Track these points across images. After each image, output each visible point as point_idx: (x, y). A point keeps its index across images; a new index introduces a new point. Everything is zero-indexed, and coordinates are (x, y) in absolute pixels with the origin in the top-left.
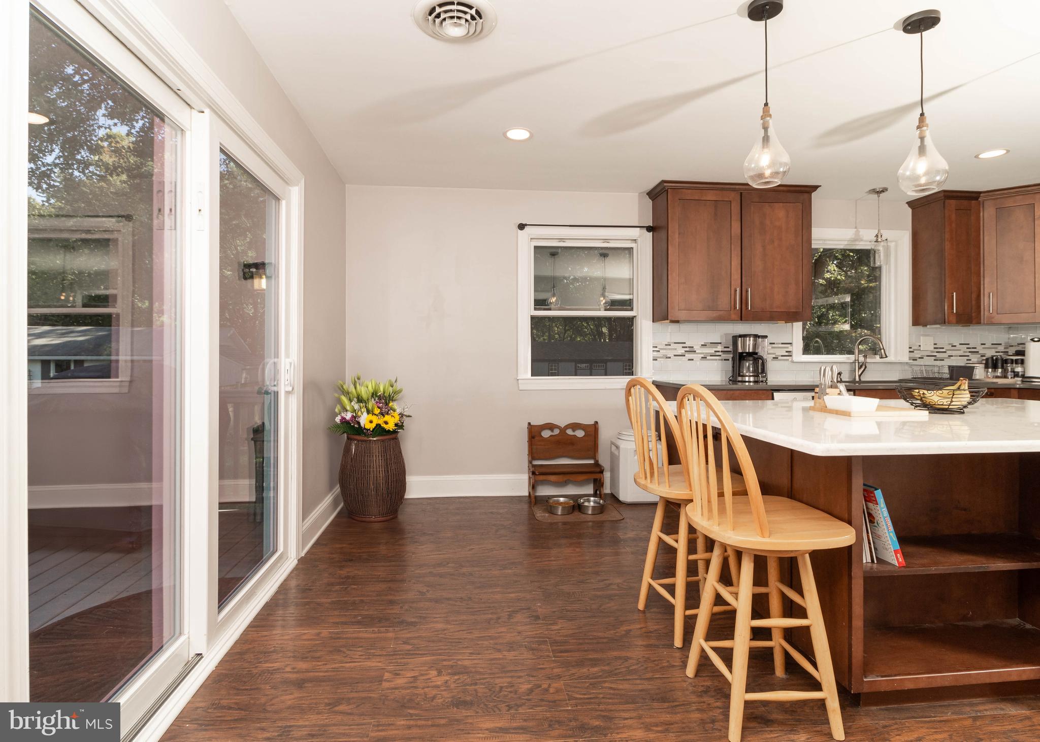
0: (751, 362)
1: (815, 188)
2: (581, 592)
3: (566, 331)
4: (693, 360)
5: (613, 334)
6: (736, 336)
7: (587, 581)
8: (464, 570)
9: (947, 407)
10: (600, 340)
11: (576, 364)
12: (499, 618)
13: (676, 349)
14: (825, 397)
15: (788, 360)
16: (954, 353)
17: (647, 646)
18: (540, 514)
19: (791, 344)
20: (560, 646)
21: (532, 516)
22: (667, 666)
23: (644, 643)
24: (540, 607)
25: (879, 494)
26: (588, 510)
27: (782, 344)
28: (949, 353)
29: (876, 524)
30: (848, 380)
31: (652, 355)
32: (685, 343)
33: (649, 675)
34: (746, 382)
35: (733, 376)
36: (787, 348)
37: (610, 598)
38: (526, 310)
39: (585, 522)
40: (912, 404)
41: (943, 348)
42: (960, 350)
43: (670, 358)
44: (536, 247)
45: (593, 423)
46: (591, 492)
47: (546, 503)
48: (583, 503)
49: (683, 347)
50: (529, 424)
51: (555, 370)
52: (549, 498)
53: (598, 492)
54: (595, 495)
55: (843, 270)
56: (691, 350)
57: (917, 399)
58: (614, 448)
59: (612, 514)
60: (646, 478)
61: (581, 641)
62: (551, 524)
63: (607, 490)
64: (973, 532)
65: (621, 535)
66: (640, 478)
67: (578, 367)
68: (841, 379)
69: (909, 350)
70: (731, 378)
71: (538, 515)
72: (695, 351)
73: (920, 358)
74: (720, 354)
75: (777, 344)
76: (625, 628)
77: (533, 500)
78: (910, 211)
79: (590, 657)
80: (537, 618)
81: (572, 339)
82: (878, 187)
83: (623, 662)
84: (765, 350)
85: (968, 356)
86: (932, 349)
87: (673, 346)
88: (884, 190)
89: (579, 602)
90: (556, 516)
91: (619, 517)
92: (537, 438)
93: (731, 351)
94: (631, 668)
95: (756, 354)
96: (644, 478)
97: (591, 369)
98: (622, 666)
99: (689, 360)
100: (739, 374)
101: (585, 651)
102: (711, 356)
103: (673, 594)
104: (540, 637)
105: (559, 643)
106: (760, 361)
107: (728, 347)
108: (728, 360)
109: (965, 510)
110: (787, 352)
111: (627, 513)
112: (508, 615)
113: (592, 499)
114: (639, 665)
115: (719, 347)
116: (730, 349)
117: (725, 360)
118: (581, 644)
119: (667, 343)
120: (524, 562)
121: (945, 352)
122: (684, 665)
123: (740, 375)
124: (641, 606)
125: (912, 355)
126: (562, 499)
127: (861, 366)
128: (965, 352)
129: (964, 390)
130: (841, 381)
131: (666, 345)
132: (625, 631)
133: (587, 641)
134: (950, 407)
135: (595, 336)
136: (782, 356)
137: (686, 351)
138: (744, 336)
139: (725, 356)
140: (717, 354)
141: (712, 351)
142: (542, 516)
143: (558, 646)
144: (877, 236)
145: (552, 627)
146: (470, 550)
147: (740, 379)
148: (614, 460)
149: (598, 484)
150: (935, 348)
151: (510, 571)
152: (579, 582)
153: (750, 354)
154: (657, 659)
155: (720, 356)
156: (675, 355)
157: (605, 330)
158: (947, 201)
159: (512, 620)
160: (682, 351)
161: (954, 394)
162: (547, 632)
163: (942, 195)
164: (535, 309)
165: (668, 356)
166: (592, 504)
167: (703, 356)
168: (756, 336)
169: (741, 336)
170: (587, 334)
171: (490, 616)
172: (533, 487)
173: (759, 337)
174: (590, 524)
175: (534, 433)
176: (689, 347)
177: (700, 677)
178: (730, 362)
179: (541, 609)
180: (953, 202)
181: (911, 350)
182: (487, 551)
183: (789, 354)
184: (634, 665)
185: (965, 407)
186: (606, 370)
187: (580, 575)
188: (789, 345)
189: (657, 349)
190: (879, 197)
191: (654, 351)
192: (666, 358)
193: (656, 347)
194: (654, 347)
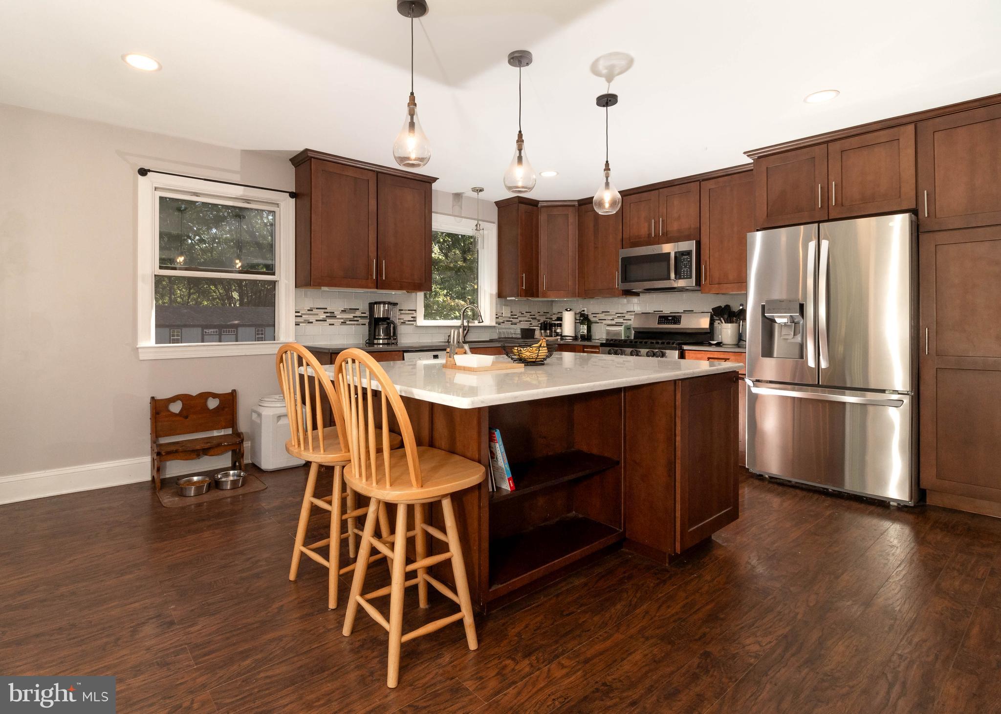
0: (385, 326)
1: (434, 179)
2: (224, 579)
3: (190, 294)
4: (333, 324)
5: (244, 299)
6: (372, 303)
7: (231, 564)
8: (63, 590)
9: (534, 360)
10: (230, 304)
11: (203, 331)
12: (118, 639)
13: (317, 314)
14: (455, 356)
15: (413, 324)
16: (522, 319)
17: (301, 618)
18: (168, 500)
19: (415, 310)
20: (204, 648)
21: (156, 504)
22: (324, 632)
23: (298, 615)
24: (174, 610)
25: (497, 434)
26: (227, 485)
27: (409, 310)
28: (520, 319)
29: (495, 459)
31: (293, 320)
32: (326, 309)
33: (305, 649)
34: (380, 344)
35: (369, 339)
36: (413, 314)
37: (257, 576)
38: (150, 269)
39: (224, 498)
40: (512, 359)
41: (516, 315)
42: (526, 317)
43: (312, 323)
44: (161, 198)
45: (231, 392)
46: (229, 464)
47: (176, 485)
48: (221, 478)
49: (324, 313)
50: (153, 398)
51: (178, 335)
52: (178, 479)
53: (237, 464)
54: (234, 468)
55: (442, 252)
56: (332, 316)
57: (515, 355)
58: (254, 416)
59: (256, 485)
60: (299, 444)
61: (228, 635)
62: (183, 508)
63: (247, 460)
64: (550, 454)
65: (264, 505)
66: (292, 446)
67: (206, 332)
69: (495, 316)
70: (367, 341)
71: (166, 501)
72: (336, 317)
73: (502, 323)
74: (358, 319)
75: (405, 310)
76: (276, 605)
77: (158, 484)
78: (496, 208)
79: (241, 649)
80: (172, 623)
81: (198, 304)
82: (478, 187)
83: (278, 644)
84: (395, 316)
85: (530, 321)
86: (510, 316)
87: (315, 311)
88: (481, 190)
89: (223, 590)
90: (189, 498)
91: (262, 487)
92: (163, 414)
93: (367, 317)
94: (287, 647)
95: (389, 319)
96: (296, 446)
97: (220, 335)
98: (277, 648)
99: (330, 325)
100: (375, 337)
101: (234, 644)
102: (350, 321)
103: (327, 557)
104: (176, 647)
105: (201, 645)
106: (392, 326)
107: (365, 313)
108: (365, 324)
109: (545, 438)
110: (412, 317)
111: (269, 482)
112: (131, 631)
113: (231, 472)
114: (295, 641)
115: (357, 313)
116: (367, 314)
117: (362, 324)
118: (228, 638)
119: (309, 309)
120: (150, 560)
121: (517, 318)
122: (341, 625)
124: (292, 576)
125: (498, 320)
126: (195, 479)
127: (465, 329)
128: (528, 318)
129: (544, 347)
130: (465, 342)
131: (308, 310)
132: (277, 608)
133: (235, 633)
134: (537, 360)
135: (224, 301)
136: (409, 321)
137: (327, 316)
138: (379, 303)
139: (361, 321)
140: (355, 319)
141: (351, 316)
142: (170, 502)
143: (200, 649)
144: (477, 225)
145: (190, 629)
146: (71, 562)
147: (376, 341)
148: (256, 428)
149: (238, 455)
150: (511, 315)
151: (131, 576)
152: (221, 568)
153: (384, 319)
154: (312, 628)
155: (358, 321)
156: (317, 321)
157: (236, 295)
158: (520, 205)
159: (137, 637)
160: (323, 316)
161: (539, 350)
162: (185, 637)
163: (516, 200)
164: (161, 268)
165: (310, 321)
166: (231, 478)
167: (342, 321)
168: (389, 303)
169: (376, 303)
170: (216, 298)
171: (105, 640)
172: (158, 468)
173: (391, 304)
174: (229, 500)
175: (158, 408)
176: (330, 313)
177: (356, 632)
178: (367, 327)
179: (174, 611)
180: (522, 206)
181: (497, 316)
182: (96, 558)
183: (414, 319)
184: (288, 643)
185: (545, 359)
186: (237, 335)
187: (222, 559)
188: (414, 312)
189: (299, 314)
190: (478, 194)
191: (296, 316)
192: (309, 323)
193: (299, 312)
194: (296, 312)
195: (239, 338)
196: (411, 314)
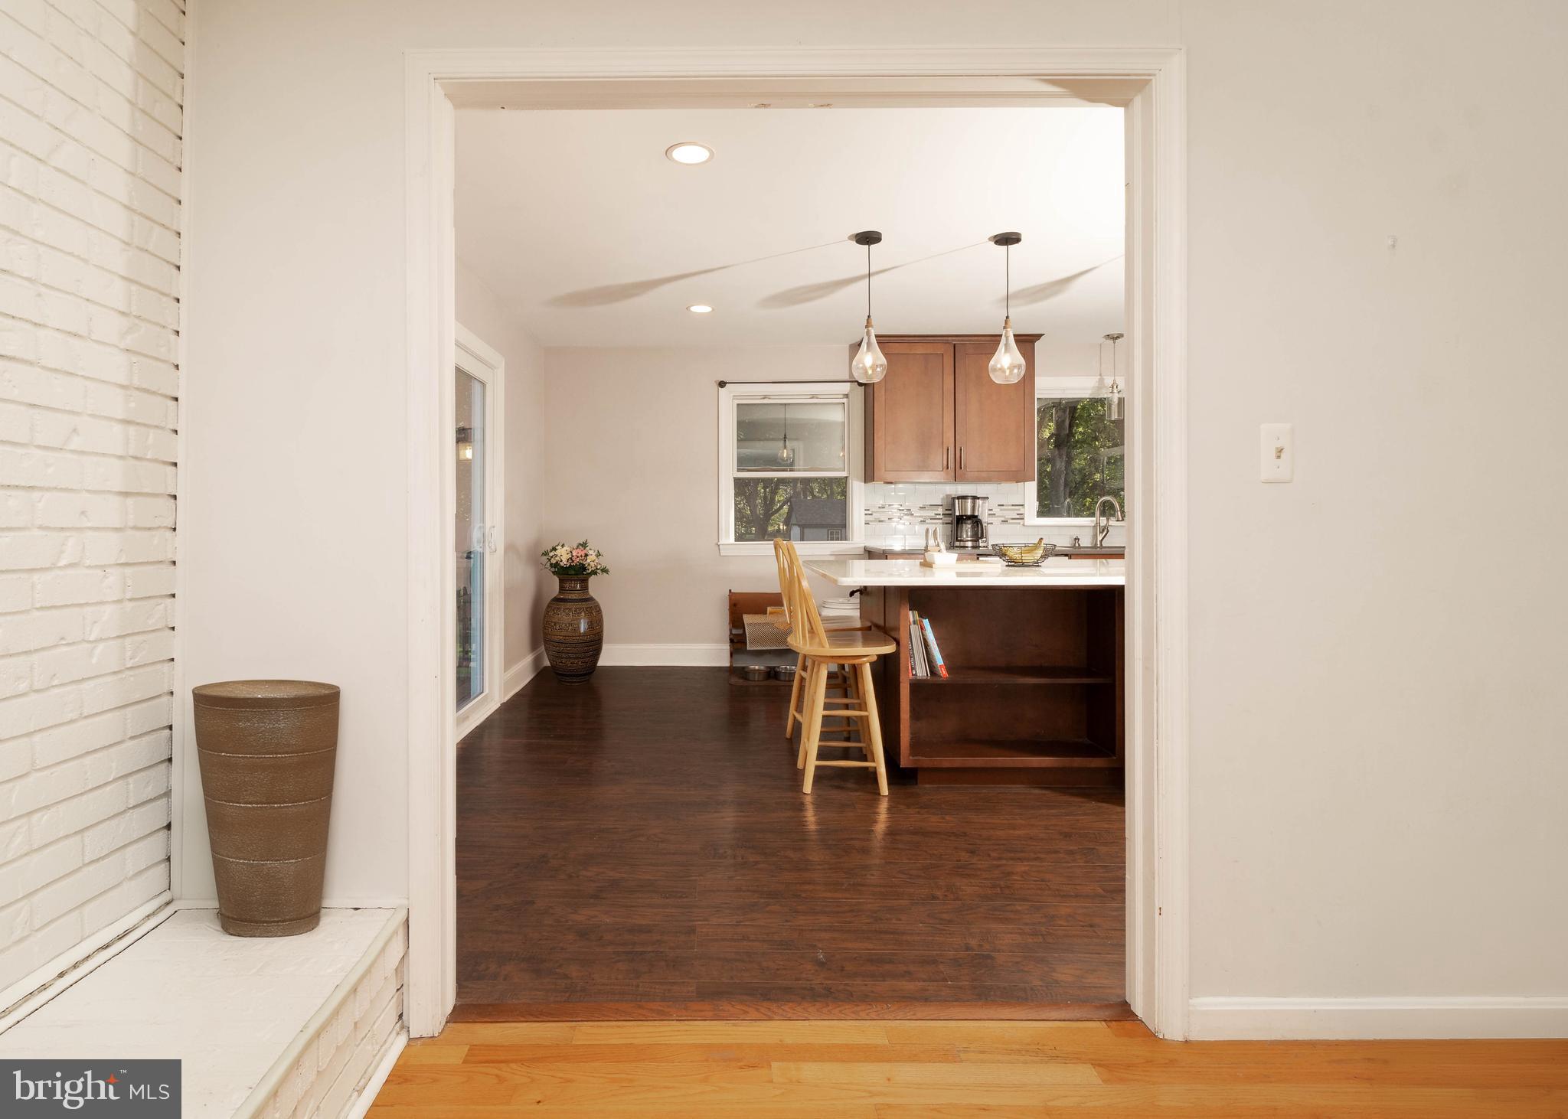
0: (970, 526)
1: (1039, 336)
4: (910, 523)
6: (954, 498)
13: (891, 512)
15: (1019, 523)
19: (1023, 505)
27: (1013, 505)
30: (1090, 546)
31: (863, 518)
32: (901, 505)
34: (963, 547)
35: (951, 541)
36: (1019, 510)
38: (729, 472)
43: (885, 521)
44: (738, 405)
49: (900, 510)
50: (731, 592)
56: (908, 513)
68: (1079, 545)
70: (949, 543)
72: (914, 514)
74: (941, 517)
75: (1006, 505)
82: (1115, 332)
84: (983, 512)
87: (889, 509)
88: (1121, 336)
92: (738, 607)
93: (950, 514)
95: (975, 516)
99: (905, 523)
100: (957, 538)
102: (931, 519)
106: (979, 524)
107: (946, 510)
108: (946, 523)
110: (1018, 514)
115: (937, 510)
117: (942, 523)
119: (881, 506)
123: (957, 540)
127: (1103, 530)
131: (880, 508)
136: (1012, 519)
137: (901, 514)
138: (964, 498)
139: (941, 519)
140: (938, 517)
141: (932, 514)
144: (1112, 386)
147: (958, 544)
153: (969, 517)
156: (891, 519)
160: (898, 514)
164: (739, 470)
165: (883, 519)
167: (922, 519)
168: (975, 498)
169: (958, 498)
173: (978, 498)
175: (735, 601)
176: (906, 510)
178: (948, 526)
183: (1021, 517)
188: (1021, 507)
189: (869, 512)
190: (1114, 343)
191: (866, 514)
192: (880, 521)
193: (868, 510)
194: (865, 510)
195: (805, 538)
196: (1017, 510)
